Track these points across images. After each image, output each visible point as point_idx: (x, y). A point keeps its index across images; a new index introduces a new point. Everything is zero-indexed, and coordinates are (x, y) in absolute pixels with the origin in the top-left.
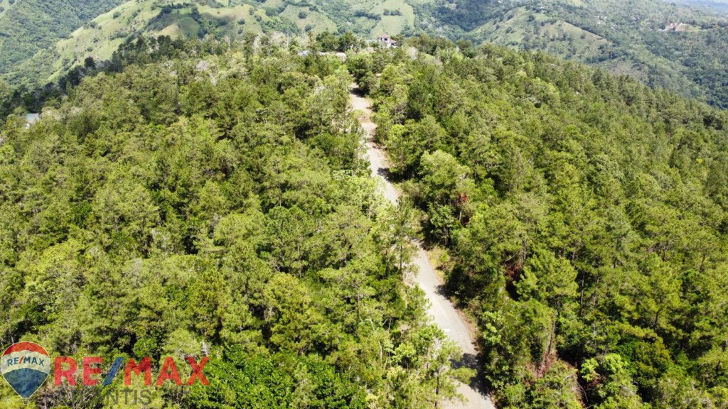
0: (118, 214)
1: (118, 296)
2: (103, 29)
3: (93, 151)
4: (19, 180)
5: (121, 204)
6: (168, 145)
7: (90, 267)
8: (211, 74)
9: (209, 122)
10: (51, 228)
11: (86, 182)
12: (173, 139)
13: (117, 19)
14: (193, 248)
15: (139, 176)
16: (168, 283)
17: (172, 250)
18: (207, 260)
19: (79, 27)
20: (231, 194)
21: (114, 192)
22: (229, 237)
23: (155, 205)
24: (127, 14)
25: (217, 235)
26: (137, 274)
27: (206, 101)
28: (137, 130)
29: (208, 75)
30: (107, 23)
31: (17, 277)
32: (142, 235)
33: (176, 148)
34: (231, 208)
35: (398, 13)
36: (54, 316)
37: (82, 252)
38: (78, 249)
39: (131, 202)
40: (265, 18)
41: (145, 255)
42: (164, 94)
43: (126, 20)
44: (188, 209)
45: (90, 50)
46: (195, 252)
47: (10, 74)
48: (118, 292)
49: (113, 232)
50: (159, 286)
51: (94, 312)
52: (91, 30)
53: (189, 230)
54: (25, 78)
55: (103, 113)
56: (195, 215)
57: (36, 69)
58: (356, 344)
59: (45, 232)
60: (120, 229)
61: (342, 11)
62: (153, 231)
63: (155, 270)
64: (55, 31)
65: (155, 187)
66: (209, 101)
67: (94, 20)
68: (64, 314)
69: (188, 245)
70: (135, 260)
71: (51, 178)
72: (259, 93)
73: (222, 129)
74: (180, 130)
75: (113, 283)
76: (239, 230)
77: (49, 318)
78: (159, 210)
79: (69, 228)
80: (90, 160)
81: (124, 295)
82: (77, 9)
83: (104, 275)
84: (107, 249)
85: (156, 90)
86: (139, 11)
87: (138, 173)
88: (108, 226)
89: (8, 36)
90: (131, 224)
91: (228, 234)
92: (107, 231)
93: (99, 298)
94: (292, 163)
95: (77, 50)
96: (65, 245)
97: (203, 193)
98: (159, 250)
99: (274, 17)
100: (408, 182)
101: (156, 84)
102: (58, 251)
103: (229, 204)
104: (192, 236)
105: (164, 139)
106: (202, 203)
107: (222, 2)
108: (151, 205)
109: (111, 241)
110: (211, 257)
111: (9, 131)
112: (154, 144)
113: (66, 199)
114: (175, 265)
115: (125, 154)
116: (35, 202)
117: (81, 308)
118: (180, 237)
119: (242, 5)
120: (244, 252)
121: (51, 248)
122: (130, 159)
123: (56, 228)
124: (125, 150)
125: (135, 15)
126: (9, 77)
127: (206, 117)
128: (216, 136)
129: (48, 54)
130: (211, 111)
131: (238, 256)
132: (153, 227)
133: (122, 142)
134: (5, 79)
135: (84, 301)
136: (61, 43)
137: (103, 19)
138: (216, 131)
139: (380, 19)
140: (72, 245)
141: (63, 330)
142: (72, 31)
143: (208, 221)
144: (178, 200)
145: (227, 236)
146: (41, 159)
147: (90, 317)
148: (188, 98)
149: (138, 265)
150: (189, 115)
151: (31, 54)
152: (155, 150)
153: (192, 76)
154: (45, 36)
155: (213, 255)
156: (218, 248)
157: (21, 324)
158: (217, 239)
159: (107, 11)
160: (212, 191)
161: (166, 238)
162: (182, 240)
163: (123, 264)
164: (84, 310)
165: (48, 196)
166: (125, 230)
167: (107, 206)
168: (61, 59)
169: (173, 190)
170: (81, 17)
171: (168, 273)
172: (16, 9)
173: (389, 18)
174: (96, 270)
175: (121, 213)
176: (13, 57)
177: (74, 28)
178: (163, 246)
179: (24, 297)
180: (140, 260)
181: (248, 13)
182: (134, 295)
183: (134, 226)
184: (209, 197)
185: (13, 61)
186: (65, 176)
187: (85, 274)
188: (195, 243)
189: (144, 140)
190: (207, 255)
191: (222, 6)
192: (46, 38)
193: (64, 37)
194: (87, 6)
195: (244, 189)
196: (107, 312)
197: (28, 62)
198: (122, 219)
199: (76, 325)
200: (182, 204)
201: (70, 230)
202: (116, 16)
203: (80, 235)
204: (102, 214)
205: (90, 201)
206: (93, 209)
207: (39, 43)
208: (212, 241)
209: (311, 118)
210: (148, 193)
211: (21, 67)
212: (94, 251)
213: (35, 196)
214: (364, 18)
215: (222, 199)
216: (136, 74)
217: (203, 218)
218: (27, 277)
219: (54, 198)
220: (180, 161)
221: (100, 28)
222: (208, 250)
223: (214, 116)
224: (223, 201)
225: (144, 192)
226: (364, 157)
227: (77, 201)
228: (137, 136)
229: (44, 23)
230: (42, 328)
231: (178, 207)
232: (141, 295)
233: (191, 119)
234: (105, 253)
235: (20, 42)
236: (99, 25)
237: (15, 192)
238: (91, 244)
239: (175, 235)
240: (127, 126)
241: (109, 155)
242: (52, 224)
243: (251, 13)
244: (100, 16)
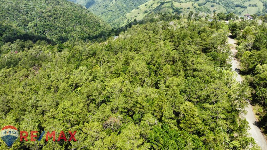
0: (136, 71)
1: (132, 98)
2: (141, 10)
3: (131, 49)
4: (109, 56)
5: (137, 68)
6: (156, 50)
7: (125, 87)
8: (174, 26)
9: (171, 43)
10: (116, 72)
11: (128, 59)
12: (157, 48)
13: (146, 7)
14: (158, 87)
15: (144, 59)
16: (148, 97)
17: (151, 86)
18: (162, 92)
19: (134, 9)
20: (174, 70)
21: (136, 64)
22: (171, 85)
23: (148, 70)
24: (149, 5)
25: (167, 84)
26: (138, 92)
27: (171, 36)
28: (146, 44)
29: (173, 27)
30: (142, 8)
31: (104, 86)
32: (142, 79)
33: (158, 51)
34: (173, 75)
35: (255, 6)
36: (112, 100)
37: (123, 81)
38: (122, 80)
39: (140, 68)
40: (198, 7)
41: (142, 86)
42: (157, 33)
43: (149, 7)
44: (158, 73)
45: (136, 16)
46: (158, 88)
47: (112, 23)
48: (132, 96)
49: (133, 77)
50: (144, 97)
51: (124, 101)
52: (137, 10)
53: (158, 80)
54: (116, 25)
55: (137, 37)
56: (161, 75)
57: (120, 22)
58: (214, 136)
59: (114, 73)
60: (136, 76)
61: (230, 5)
62: (146, 79)
63: (144, 92)
64: (126, 10)
65: (149, 64)
66: (172, 36)
67: (139, 7)
68: (115, 100)
69: (156, 86)
70: (138, 87)
71: (118, 57)
72: (191, 34)
73: (175, 46)
74: (160, 45)
75: (131, 93)
76: (175, 83)
77: (110, 100)
78: (149, 72)
79: (121, 73)
80: (130, 52)
81: (133, 98)
82: (134, 3)
83: (128, 90)
84: (131, 82)
85: (154, 31)
86: (153, 4)
87: (144, 58)
88: (132, 75)
89: (113, 11)
90: (139, 75)
91: (171, 84)
92: (132, 76)
93: (126, 97)
94: (199, 61)
95: (132, 16)
96: (119, 78)
97: (164, 68)
98: (147, 85)
99: (201, 7)
100: (248, 76)
101: (155, 29)
102: (116, 80)
103: (173, 73)
104: (158, 83)
105: (154, 48)
106: (164, 72)
107: (182, 1)
108: (147, 70)
109: (132, 79)
110: (163, 91)
111: (109, 41)
112: (151, 49)
113: (121, 64)
114: (151, 91)
115: (141, 52)
116: (113, 64)
117: (120, 99)
118: (154, 82)
119: (190, 2)
120: (175, 91)
121: (115, 78)
122: (142, 53)
123: (117, 73)
124: (141, 50)
125: (152, 5)
126: (112, 24)
127: (170, 42)
128: (172, 49)
129: (124, 17)
130: (172, 40)
131: (173, 92)
132: (146, 77)
133: (141, 47)
134: (110, 25)
135: (121, 97)
136: (128, 14)
137: (141, 7)
138: (172, 47)
139: (247, 8)
140: (121, 79)
141: (114, 105)
142: (131, 10)
143: (165, 78)
144: (155, 69)
145: (170, 85)
146: (116, 50)
147: (122, 103)
148: (165, 34)
149: (139, 89)
150: (164, 40)
151: (119, 17)
152: (151, 51)
153: (167, 27)
154: (123, 11)
155: (164, 90)
156: (166, 88)
157: (103, 101)
158: (166, 85)
159: (143, 4)
160: (168, 68)
161: (150, 82)
162: (155, 83)
163: (135, 88)
164: (121, 100)
165: (116, 62)
166: (137, 77)
167: (133, 68)
168: (127, 19)
169: (154, 65)
170: (135, 6)
171: (148, 94)
172: (117, 3)
173: (251, 7)
174: (126, 88)
175: (137, 71)
176: (113, 18)
177: (132, 9)
178: (148, 84)
179: (105, 92)
180: (140, 88)
181: (191, 5)
182: (136, 99)
183: (140, 76)
184: (166, 70)
185: (113, 19)
186: (122, 56)
187: (123, 89)
188: (159, 85)
189: (148, 48)
190: (162, 90)
191: (182, 2)
192: (124, 12)
193: (129, 12)
194: (137, 2)
195: (179, 69)
196: (127, 102)
197: (117, 20)
198: (137, 73)
199: (118, 104)
200: (157, 71)
201: (121, 74)
202: (146, 5)
203: (123, 76)
204: (131, 70)
205: (128, 66)
206: (129, 68)
207: (121, 14)
208: (165, 85)
209: (209, 45)
210: (146, 65)
211: (115, 21)
212: (127, 82)
213: (113, 62)
214: (239, 8)
215: (171, 71)
216: (149, 25)
217: (163, 77)
218: (106, 87)
219: (118, 63)
220: (158, 56)
221: (140, 9)
222: (163, 88)
223: (172, 41)
224: (171, 72)
225: (145, 65)
226: (230, 63)
227: (124, 65)
228: (146, 46)
229: (124, 7)
230: (108, 103)
231: (155, 72)
232: (138, 99)
233: (165, 42)
234: (130, 83)
235: (116, 13)
236: (140, 8)
237: (107, 60)
238: (126, 80)
239: (153, 81)
240: (143, 42)
241: (136, 51)
242: (116, 71)
243: (193, 5)
244: (141, 5)
